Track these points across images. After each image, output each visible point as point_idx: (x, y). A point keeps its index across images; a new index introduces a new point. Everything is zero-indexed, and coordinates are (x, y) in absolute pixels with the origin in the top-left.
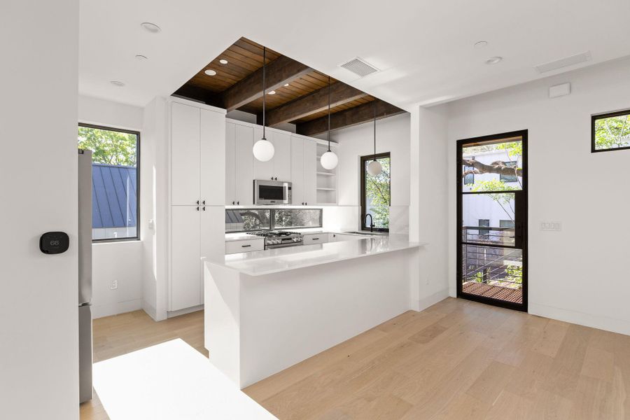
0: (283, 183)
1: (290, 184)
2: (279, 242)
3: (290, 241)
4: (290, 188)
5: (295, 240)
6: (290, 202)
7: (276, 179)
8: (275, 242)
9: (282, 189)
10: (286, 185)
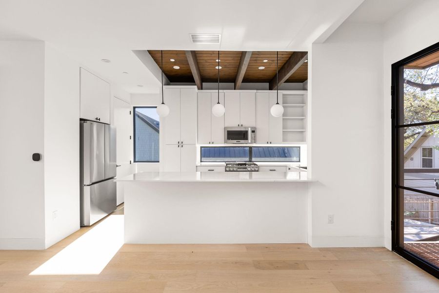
2: (235, 169)
3: (244, 170)
6: (252, 142)
7: (242, 125)
8: (232, 169)
9: (246, 132)
10: (250, 129)
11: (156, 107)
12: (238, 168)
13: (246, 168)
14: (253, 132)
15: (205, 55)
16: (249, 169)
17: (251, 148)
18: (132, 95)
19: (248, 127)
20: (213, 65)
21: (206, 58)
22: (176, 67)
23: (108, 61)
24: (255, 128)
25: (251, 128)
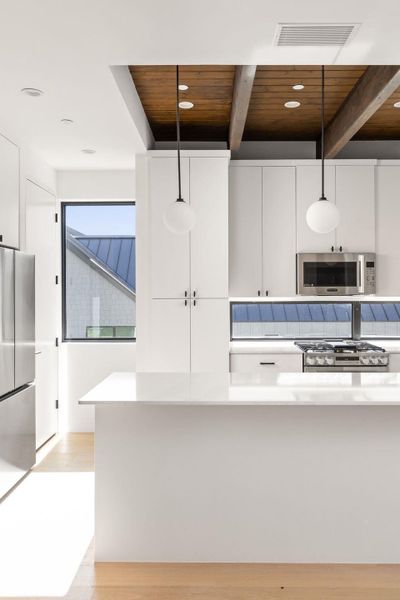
1: (371, 256)
2: (330, 361)
3: (353, 363)
6: (373, 291)
7: (341, 249)
9: (353, 266)
10: (361, 258)
11: (133, 203)
12: (338, 359)
13: (357, 359)
14: (370, 265)
15: (269, 75)
16: (366, 362)
17: (356, 306)
18: (58, 172)
19: (355, 255)
20: (282, 98)
21: (270, 82)
22: (186, 105)
23: (35, 93)
24: (374, 255)
25: (366, 254)
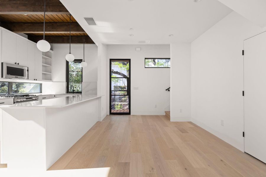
0: (23, 67)
1: (28, 68)
2: (25, 100)
3: (31, 99)
4: (28, 70)
5: (34, 98)
6: (28, 78)
7: (18, 64)
8: (22, 100)
10: (26, 68)
12: (27, 99)
